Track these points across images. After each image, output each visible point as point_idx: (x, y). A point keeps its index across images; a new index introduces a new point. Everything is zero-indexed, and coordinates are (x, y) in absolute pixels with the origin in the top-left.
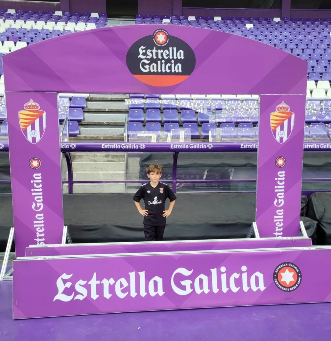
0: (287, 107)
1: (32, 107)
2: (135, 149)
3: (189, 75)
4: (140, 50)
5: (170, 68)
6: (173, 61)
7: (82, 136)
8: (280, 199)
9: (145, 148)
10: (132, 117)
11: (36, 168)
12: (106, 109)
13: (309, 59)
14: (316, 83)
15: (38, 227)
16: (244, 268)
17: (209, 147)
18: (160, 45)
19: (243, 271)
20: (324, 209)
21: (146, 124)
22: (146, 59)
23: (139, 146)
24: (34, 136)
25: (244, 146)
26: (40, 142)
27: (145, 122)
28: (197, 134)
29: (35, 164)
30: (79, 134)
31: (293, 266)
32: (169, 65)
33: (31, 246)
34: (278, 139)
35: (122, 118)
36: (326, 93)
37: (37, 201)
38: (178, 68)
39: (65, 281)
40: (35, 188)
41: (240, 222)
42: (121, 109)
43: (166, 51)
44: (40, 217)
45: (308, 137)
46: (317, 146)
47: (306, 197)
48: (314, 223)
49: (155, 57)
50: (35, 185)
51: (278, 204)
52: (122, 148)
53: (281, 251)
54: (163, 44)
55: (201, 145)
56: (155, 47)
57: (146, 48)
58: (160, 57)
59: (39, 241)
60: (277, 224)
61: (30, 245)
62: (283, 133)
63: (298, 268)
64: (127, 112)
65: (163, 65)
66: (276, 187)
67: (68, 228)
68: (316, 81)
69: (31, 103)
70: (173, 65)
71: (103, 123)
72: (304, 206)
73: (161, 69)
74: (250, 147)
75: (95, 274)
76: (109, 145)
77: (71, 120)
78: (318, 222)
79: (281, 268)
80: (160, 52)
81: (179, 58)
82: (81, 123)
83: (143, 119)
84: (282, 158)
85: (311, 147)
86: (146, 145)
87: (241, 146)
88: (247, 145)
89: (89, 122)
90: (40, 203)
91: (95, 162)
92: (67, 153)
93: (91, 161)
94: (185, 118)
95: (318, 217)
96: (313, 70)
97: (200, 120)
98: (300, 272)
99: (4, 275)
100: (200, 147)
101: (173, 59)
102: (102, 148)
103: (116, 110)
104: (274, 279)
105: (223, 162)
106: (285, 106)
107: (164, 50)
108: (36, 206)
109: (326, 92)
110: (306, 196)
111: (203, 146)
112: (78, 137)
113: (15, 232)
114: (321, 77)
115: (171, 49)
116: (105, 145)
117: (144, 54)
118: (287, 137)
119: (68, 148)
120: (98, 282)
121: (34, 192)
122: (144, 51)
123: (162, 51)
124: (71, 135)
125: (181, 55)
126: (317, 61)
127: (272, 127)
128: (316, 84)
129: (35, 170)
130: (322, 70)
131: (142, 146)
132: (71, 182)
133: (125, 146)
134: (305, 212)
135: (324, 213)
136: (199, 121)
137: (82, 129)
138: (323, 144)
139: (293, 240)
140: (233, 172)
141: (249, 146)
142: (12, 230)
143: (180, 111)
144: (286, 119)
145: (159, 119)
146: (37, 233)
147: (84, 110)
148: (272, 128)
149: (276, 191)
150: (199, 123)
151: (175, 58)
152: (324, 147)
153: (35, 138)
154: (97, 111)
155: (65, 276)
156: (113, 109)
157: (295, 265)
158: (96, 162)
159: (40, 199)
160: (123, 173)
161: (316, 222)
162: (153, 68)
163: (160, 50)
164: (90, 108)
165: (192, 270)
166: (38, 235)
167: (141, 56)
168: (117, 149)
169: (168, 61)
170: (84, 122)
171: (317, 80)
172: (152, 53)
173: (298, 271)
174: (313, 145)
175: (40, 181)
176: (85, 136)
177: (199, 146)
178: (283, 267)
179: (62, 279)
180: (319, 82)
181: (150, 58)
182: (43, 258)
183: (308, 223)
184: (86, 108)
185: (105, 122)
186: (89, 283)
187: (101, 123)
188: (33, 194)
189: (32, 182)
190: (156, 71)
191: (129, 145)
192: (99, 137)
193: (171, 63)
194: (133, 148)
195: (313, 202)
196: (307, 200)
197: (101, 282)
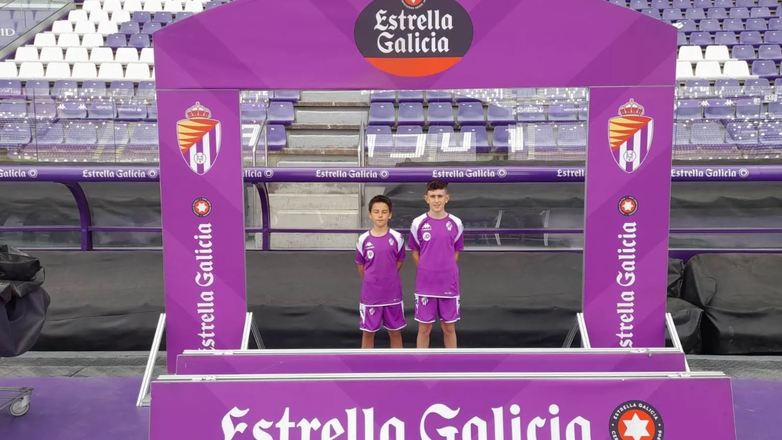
0: (640, 108)
1: (198, 115)
2: (373, 178)
3: (462, 56)
4: (378, 16)
5: (428, 45)
6: (433, 34)
7: (291, 149)
8: (628, 273)
9: (389, 176)
10: (374, 116)
11: (202, 215)
12: (332, 103)
13: (691, 7)
14: (704, 50)
15: (204, 313)
16: (554, 409)
17: (499, 174)
18: (413, 6)
19: (552, 415)
20: (716, 286)
21: (398, 127)
22: (387, 31)
23: (378, 172)
24: (200, 162)
25: (564, 173)
26: (210, 171)
27: (396, 124)
28: (485, 144)
29: (202, 207)
30: (287, 146)
31: (648, 408)
32: (427, 39)
33: (187, 352)
34: (623, 165)
35: (357, 118)
36: (722, 68)
37: (205, 269)
38: (444, 45)
39: (236, 421)
40: (200, 248)
41: (555, 307)
42: (356, 103)
43: (423, 16)
44: (208, 297)
45: (684, 150)
46: (699, 173)
47: (681, 262)
48: (696, 313)
49: (402, 28)
50: (201, 243)
51: (624, 280)
52: (351, 176)
53: (623, 379)
54: (416, 6)
55: (485, 172)
56: (403, 11)
57: (386, 13)
58: (411, 27)
59: (206, 337)
60: (622, 317)
61: (185, 351)
62: (632, 154)
63: (656, 412)
64: (365, 107)
65: (417, 40)
66: (619, 251)
67: (254, 316)
68: (704, 47)
69: (198, 107)
70: (434, 40)
71: (326, 126)
72: (677, 278)
73: (414, 47)
74: (574, 174)
75: (287, 410)
76: (328, 171)
77: (272, 123)
78: (703, 310)
79: (625, 411)
80: (411, 18)
81: (444, 27)
82: (290, 127)
83: (392, 119)
84: (631, 199)
85: (687, 174)
86: (390, 172)
87: (557, 173)
88: (568, 172)
89: (303, 125)
90: (208, 272)
91: (309, 195)
92: (262, 184)
93: (303, 192)
94: (465, 116)
95: (703, 300)
96: (697, 26)
97: (491, 119)
98: (660, 420)
99: (145, 397)
100: (484, 174)
101: (434, 30)
102: (317, 177)
103: (348, 103)
104: (610, 432)
105: (528, 196)
106: (635, 106)
107: (418, 16)
108: (202, 277)
109: (722, 65)
110: (682, 260)
111: (490, 172)
112: (284, 150)
113: (167, 320)
114: (713, 38)
115: (430, 13)
116: (321, 172)
117: (384, 23)
118: (641, 162)
119: (261, 176)
120: (292, 425)
121: (200, 254)
122: (384, 18)
123: (415, 17)
124: (271, 148)
125: (447, 22)
126: (706, 10)
127: (612, 143)
128: (704, 52)
129: (202, 218)
130: (716, 27)
131: (384, 174)
132: (267, 231)
133: (355, 173)
134: (679, 290)
135: (715, 294)
136: (489, 121)
137: (292, 137)
138: (711, 169)
139: (650, 355)
140: (548, 215)
141: (572, 172)
142: (163, 318)
143: (457, 104)
144: (639, 129)
145: (421, 119)
146: (203, 324)
147: (296, 105)
148: (612, 145)
149: (621, 257)
150: (488, 125)
151: (437, 27)
152: (713, 174)
153: (203, 164)
154: (317, 105)
155: (236, 412)
156: (343, 101)
157: (650, 407)
158: (312, 195)
159: (208, 266)
160: (355, 213)
161: (700, 311)
162: (400, 46)
163: (412, 15)
164: (306, 101)
165: (459, 409)
166: (204, 327)
167: (379, 27)
168: (342, 177)
169: (426, 33)
170: (294, 125)
171: (706, 43)
172: (398, 20)
173: (656, 418)
174: (692, 171)
175: (210, 237)
176: (295, 149)
177: (482, 173)
178: (627, 410)
179: (231, 416)
180: (709, 49)
181: (395, 30)
182: (201, 379)
183: (683, 313)
184: (299, 102)
185: (329, 125)
186: (277, 425)
187: (323, 126)
188: (198, 258)
189: (196, 237)
190: (404, 50)
191: (362, 172)
192: (317, 150)
193: (431, 37)
194: (368, 177)
195: (695, 272)
196: (684, 266)
197: (298, 425)
